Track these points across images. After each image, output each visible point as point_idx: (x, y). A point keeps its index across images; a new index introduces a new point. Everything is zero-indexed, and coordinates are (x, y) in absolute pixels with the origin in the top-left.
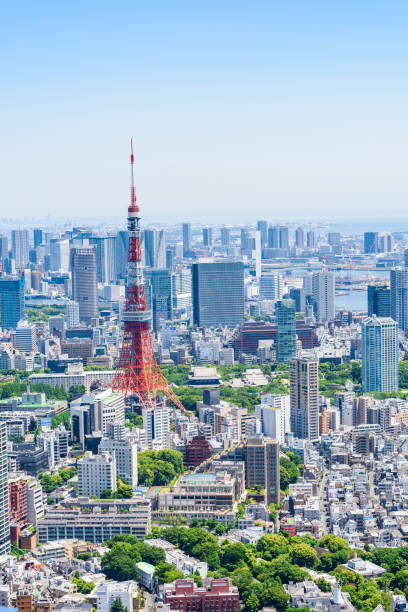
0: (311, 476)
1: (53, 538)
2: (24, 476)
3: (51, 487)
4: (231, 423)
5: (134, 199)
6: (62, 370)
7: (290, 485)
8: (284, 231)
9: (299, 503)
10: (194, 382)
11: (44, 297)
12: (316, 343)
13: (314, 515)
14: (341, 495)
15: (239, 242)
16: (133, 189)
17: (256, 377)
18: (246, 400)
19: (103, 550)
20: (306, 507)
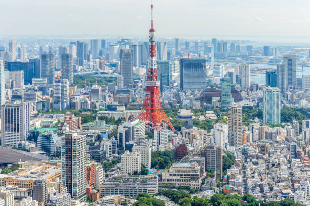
0: (238, 165)
1: (108, 194)
2: (94, 163)
3: (107, 168)
4: (199, 138)
5: (152, 26)
6: (115, 109)
7: (228, 169)
8: (225, 43)
9: (232, 179)
10: (180, 117)
11: (106, 73)
12: (241, 99)
13: (239, 184)
14: (252, 175)
15: (203, 48)
16: (152, 21)
17: (211, 115)
18: (206, 127)
19: (133, 201)
20: (235, 180)
